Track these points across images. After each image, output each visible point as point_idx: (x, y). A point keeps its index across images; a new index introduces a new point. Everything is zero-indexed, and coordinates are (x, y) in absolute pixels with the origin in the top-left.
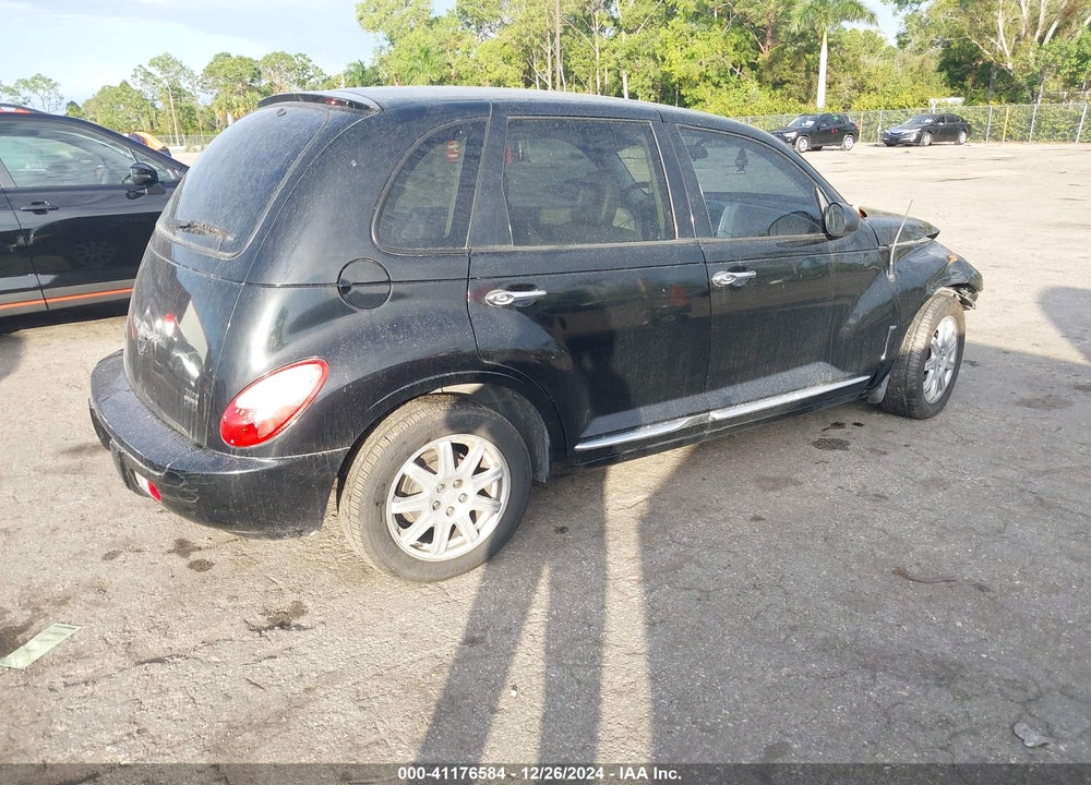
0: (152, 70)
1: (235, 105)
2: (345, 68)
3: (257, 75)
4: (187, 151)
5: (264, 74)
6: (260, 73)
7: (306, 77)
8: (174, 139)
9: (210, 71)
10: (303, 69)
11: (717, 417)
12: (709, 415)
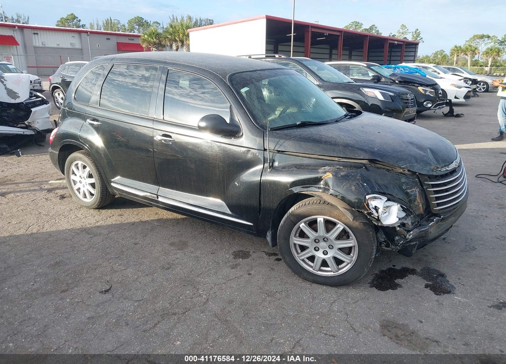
11: (160, 199)
12: (158, 198)
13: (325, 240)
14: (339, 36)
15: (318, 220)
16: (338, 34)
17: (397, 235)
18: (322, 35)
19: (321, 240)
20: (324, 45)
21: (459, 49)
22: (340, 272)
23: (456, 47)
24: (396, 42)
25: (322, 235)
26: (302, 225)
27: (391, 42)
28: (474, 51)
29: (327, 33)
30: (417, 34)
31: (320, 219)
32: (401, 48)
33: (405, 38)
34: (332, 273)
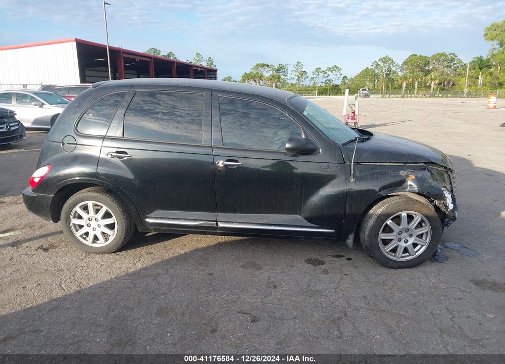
0: (379, 63)
1: (408, 78)
2: (472, 60)
3: (428, 63)
4: (382, 97)
5: (430, 63)
6: (429, 63)
7: (452, 64)
8: (382, 92)
9: (405, 63)
10: (452, 60)
11: (221, 225)
12: (217, 224)
13: (407, 230)
14: (149, 62)
15: (403, 215)
16: (148, 60)
17: (447, 218)
18: (133, 60)
19: (403, 231)
20: (132, 71)
21: (248, 75)
22: (417, 254)
23: (246, 74)
24: (199, 69)
25: (405, 227)
26: (389, 222)
27: (194, 68)
28: (260, 78)
29: (138, 59)
30: (210, 61)
31: (404, 214)
32: (204, 74)
33: (201, 65)
34: (411, 257)
